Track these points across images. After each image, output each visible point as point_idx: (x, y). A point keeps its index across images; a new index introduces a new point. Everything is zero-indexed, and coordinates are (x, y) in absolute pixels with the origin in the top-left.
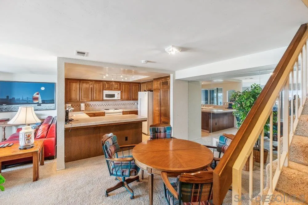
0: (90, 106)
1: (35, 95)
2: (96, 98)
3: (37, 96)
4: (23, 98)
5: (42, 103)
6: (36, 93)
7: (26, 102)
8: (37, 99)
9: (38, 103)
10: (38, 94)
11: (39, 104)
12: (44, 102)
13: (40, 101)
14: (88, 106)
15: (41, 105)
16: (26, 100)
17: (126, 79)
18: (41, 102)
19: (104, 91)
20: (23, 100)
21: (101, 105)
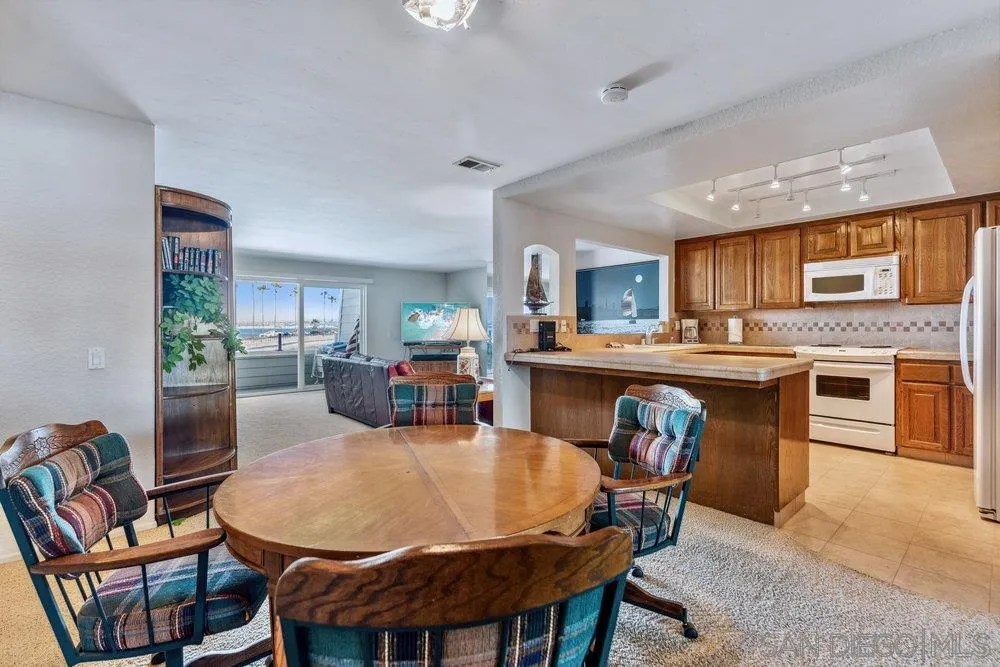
0: (766, 329)
1: (626, 297)
2: (772, 296)
3: (630, 299)
5: (638, 317)
6: (626, 293)
8: (628, 306)
9: (630, 317)
10: (630, 294)
12: (640, 314)
13: (633, 312)
14: (756, 329)
17: (864, 198)
18: (636, 315)
19: (805, 265)
20: (606, 309)
21: (810, 325)
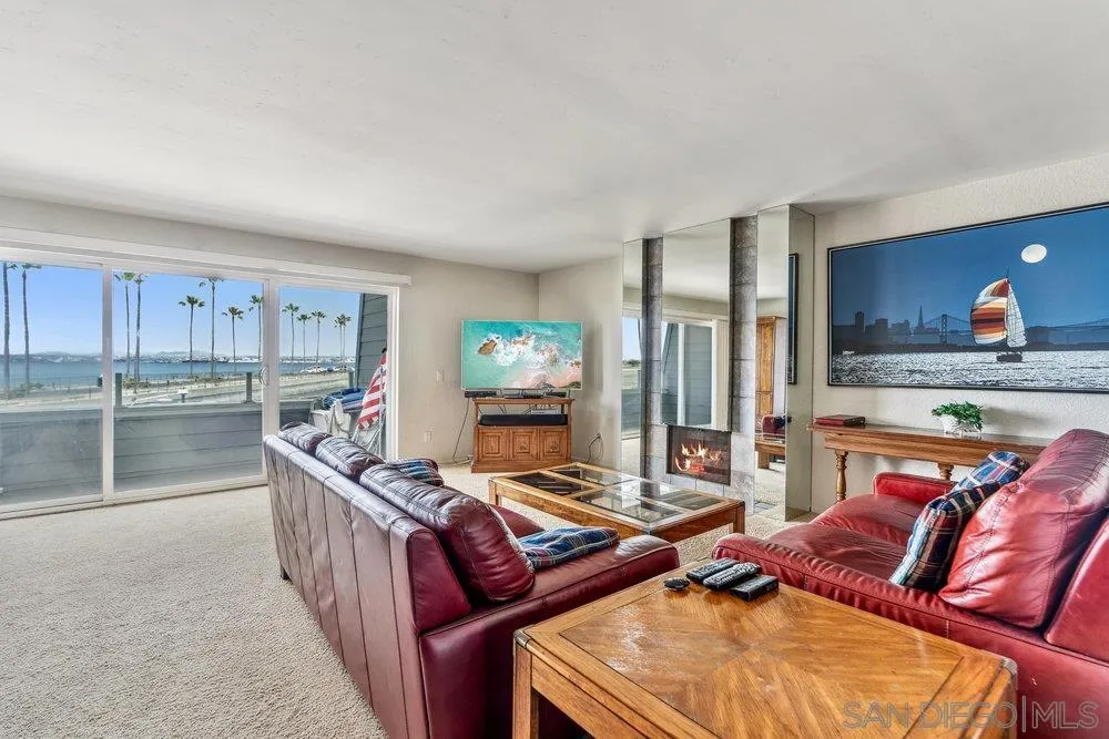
1: (986, 299)
3: (1000, 302)
4: (921, 319)
5: (1030, 347)
6: (993, 285)
7: (936, 340)
8: (996, 320)
9: (1001, 346)
10: (1002, 292)
11: (1009, 354)
12: (1039, 339)
13: (1016, 332)
15: (1019, 359)
16: (935, 331)
18: (1021, 341)
20: (921, 328)
